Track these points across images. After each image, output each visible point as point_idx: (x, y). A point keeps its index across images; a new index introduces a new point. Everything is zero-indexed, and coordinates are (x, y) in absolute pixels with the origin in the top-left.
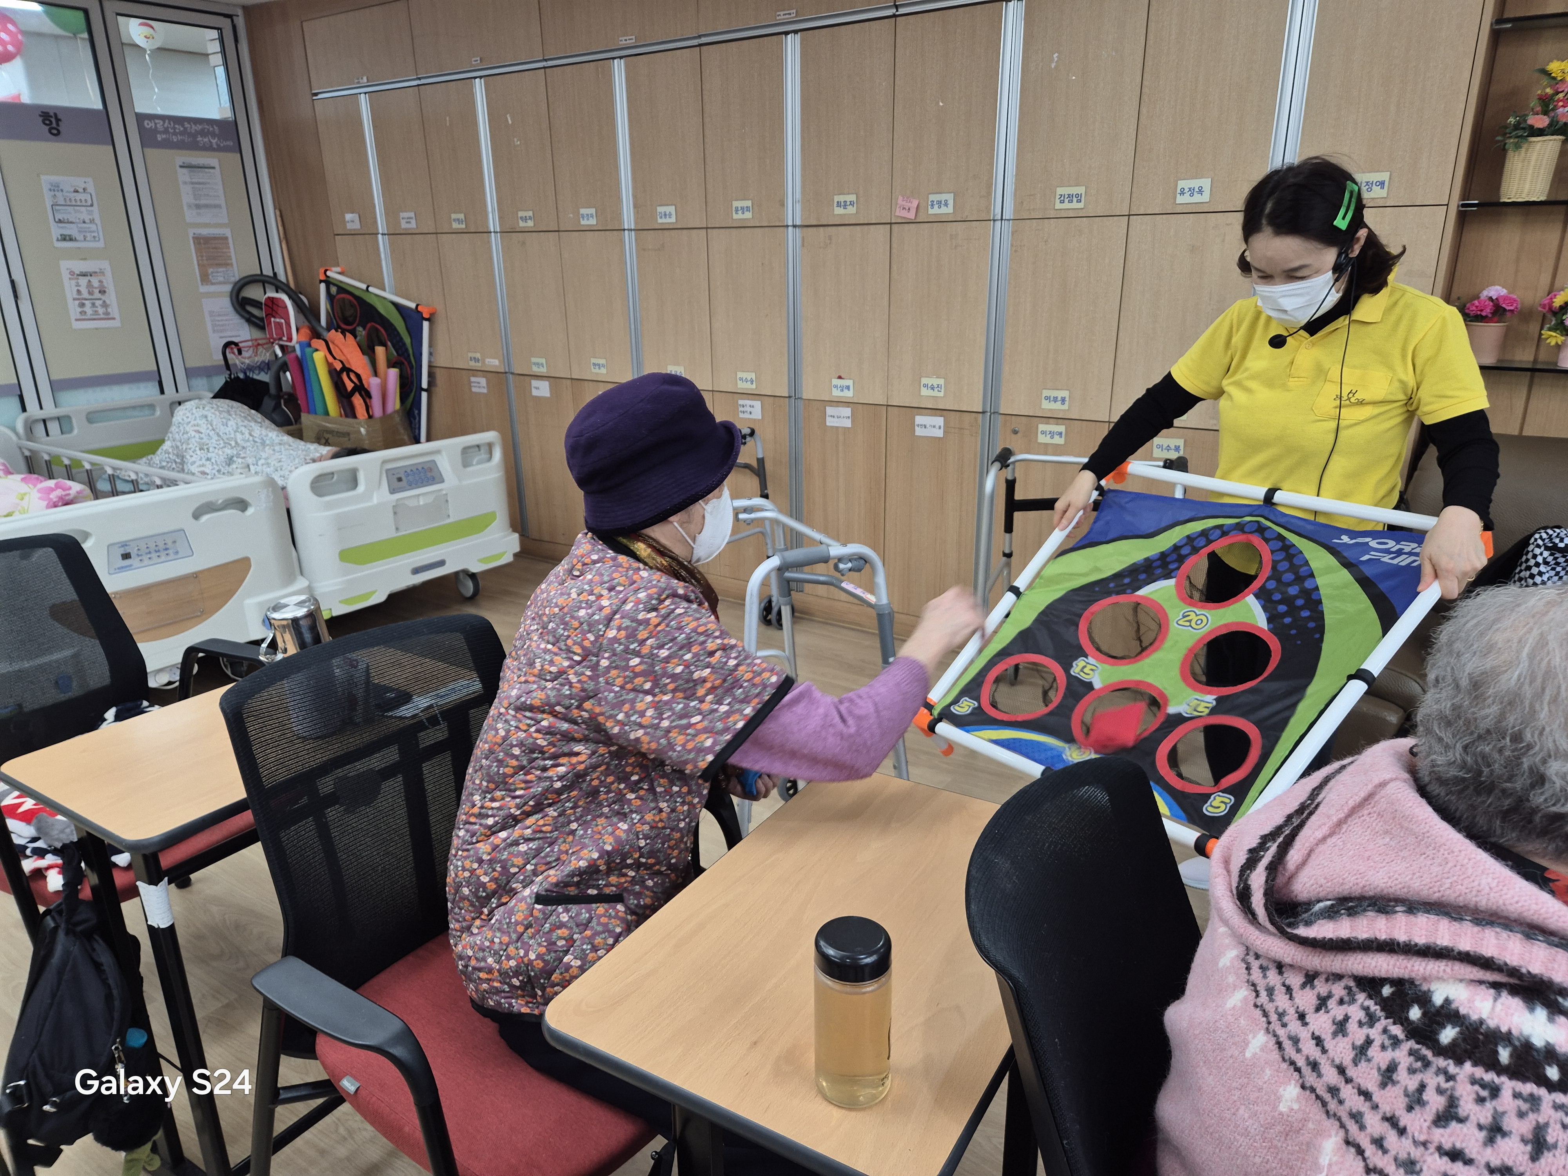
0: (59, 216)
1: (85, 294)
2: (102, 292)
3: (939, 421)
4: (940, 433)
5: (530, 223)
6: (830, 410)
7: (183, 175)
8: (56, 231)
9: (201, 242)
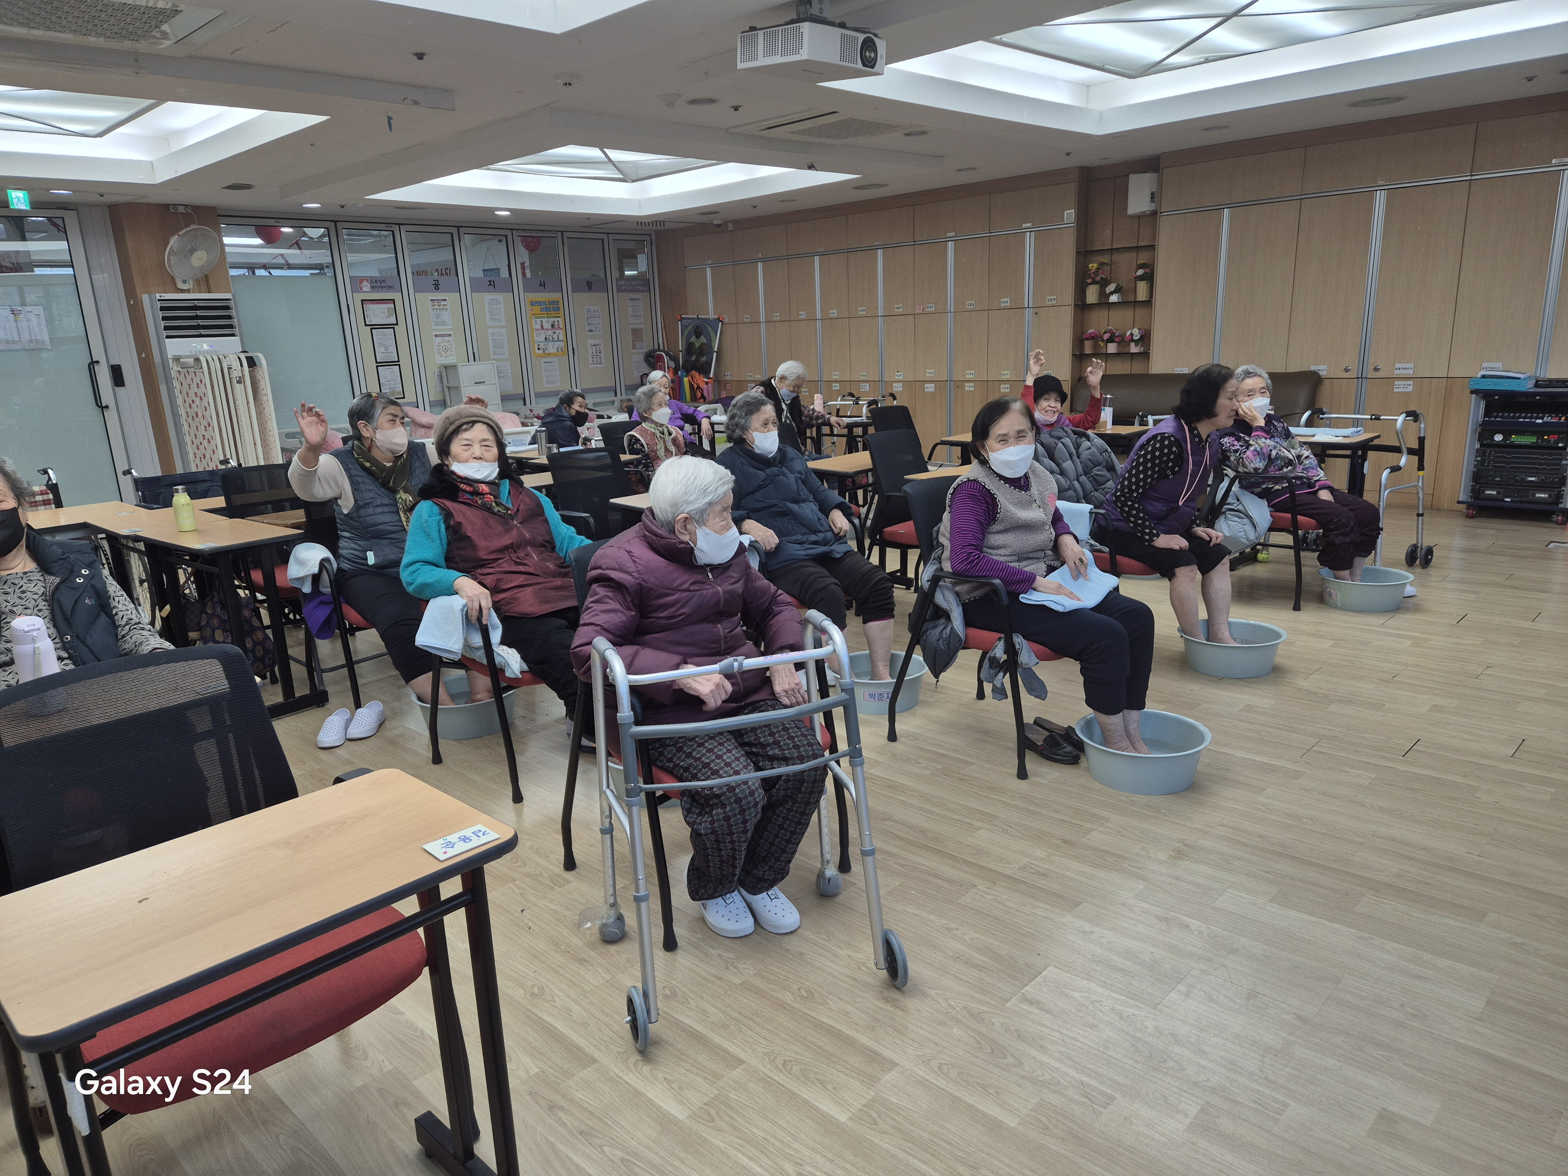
0: (589, 322)
1: (594, 354)
2: (600, 352)
3: (933, 385)
4: (933, 390)
5: (778, 318)
6: (894, 385)
7: (630, 303)
8: (587, 328)
9: (634, 331)
